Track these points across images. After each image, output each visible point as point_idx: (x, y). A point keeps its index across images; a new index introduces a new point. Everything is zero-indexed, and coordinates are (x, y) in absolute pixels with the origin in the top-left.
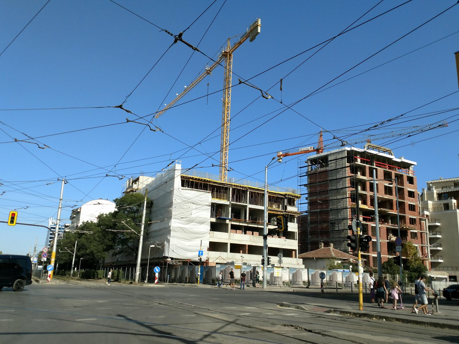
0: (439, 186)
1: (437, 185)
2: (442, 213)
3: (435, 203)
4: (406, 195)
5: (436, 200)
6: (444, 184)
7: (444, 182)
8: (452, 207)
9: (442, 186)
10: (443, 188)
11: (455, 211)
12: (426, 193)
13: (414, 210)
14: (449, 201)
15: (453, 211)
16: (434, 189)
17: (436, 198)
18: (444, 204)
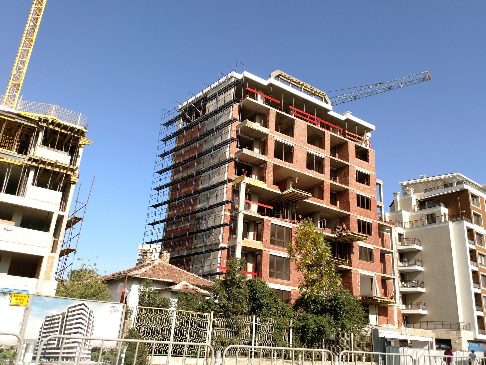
0: (420, 188)
1: (417, 187)
2: (424, 228)
3: (414, 214)
4: (352, 177)
5: (416, 209)
6: (428, 184)
7: (429, 181)
8: (440, 218)
9: (425, 189)
10: (426, 191)
11: (446, 224)
12: (400, 200)
13: (368, 207)
14: (435, 210)
15: (443, 225)
16: (412, 192)
17: (416, 207)
18: (428, 215)
